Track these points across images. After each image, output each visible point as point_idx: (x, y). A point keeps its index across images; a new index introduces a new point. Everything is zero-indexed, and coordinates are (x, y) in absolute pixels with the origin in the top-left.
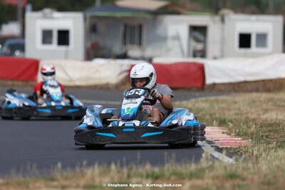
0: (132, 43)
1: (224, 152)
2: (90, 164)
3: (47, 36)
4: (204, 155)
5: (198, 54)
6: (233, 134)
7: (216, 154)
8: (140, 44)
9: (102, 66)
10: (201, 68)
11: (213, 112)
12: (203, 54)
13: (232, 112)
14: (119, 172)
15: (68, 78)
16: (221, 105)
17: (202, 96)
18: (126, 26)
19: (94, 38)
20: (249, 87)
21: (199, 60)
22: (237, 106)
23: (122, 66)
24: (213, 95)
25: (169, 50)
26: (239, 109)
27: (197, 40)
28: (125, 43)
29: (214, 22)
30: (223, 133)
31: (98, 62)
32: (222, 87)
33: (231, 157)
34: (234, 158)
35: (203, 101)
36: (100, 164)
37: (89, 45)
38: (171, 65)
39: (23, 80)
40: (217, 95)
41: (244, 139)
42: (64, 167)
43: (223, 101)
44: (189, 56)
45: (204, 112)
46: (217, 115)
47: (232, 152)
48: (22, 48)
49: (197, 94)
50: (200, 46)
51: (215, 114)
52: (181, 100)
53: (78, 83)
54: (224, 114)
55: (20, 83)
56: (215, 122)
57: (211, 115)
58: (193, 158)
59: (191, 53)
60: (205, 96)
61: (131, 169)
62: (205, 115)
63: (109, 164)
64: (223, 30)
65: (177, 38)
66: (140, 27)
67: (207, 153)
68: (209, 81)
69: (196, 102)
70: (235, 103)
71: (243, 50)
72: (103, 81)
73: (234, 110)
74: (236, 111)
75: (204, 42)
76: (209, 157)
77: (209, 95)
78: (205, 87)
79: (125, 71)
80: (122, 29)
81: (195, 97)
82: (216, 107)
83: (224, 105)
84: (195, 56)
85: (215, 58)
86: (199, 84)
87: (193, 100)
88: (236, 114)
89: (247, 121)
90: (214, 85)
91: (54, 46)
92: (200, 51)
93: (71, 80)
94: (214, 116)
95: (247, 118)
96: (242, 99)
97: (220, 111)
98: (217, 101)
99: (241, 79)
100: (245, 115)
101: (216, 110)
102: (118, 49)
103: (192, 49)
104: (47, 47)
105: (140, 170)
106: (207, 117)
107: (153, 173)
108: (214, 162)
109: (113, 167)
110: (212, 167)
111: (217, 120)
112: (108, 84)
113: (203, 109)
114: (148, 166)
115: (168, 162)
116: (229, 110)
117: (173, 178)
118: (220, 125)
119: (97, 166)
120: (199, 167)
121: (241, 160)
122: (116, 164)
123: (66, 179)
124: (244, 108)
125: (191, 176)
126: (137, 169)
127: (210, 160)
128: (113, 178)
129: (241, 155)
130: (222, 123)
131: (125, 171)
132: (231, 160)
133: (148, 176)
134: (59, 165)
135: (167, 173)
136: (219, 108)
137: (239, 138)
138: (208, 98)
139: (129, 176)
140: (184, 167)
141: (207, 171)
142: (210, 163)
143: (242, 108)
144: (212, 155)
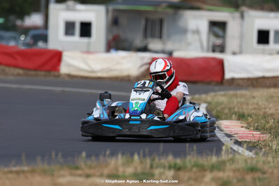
0: (153, 36)
1: (245, 146)
2: (113, 154)
3: (69, 28)
4: (224, 148)
5: (217, 49)
6: (252, 128)
7: (236, 147)
8: (161, 37)
9: (124, 58)
10: (221, 63)
11: (232, 106)
12: (222, 49)
13: (250, 107)
14: (141, 162)
15: (89, 69)
16: (239, 99)
17: (220, 90)
18: (147, 20)
19: (116, 31)
20: (268, 82)
21: (218, 55)
22: (255, 101)
23: (143, 58)
24: (232, 89)
25: (189, 44)
26: (258, 104)
27: (217, 36)
28: (145, 36)
29: (234, 18)
30: (242, 127)
32: (241, 82)
33: (251, 151)
34: (253, 152)
35: (223, 95)
36: (123, 154)
37: (111, 37)
38: (191, 60)
39: (46, 70)
40: (236, 89)
41: (262, 134)
42: (89, 156)
43: (242, 96)
44: (208, 51)
45: (223, 106)
46: (236, 109)
48: (45, 38)
49: (216, 88)
50: (219, 42)
51: (234, 108)
52: (200, 94)
53: (99, 75)
54: (242, 108)
55: (43, 73)
56: (234, 116)
57: (230, 109)
58: (214, 151)
59: (211, 48)
60: (224, 90)
61: (153, 160)
62: (223, 109)
63: (132, 155)
64: (242, 26)
65: (197, 32)
66: (161, 22)
67: (227, 146)
68: (228, 75)
69: (215, 96)
70: (254, 97)
71: (262, 47)
72: (125, 73)
73: (253, 104)
74: (255, 106)
75: (224, 37)
76: (230, 151)
77: (228, 90)
78: (224, 81)
79: (146, 64)
80: (143, 22)
81: (214, 91)
82: (235, 100)
83: (243, 100)
84: (214, 51)
85: (234, 53)
86: (218, 79)
87: (212, 94)
88: (254, 109)
89: (265, 116)
90: (233, 80)
91: (76, 38)
92: (219, 46)
93: (93, 72)
94: (232, 110)
95: (265, 113)
96: (260, 94)
97: (239, 105)
98: (236, 96)
99: (259, 74)
100: (263, 110)
101: (235, 103)
102: (139, 42)
103: (211, 44)
104: (70, 39)
105: (163, 161)
106: (226, 111)
107: (175, 164)
108: (234, 155)
109: (136, 157)
110: (232, 160)
111: (236, 114)
112: (129, 76)
113: (222, 103)
114: (170, 158)
115: (190, 154)
116: (247, 104)
117: (195, 169)
118: (239, 119)
119: (120, 156)
120: (220, 159)
121: (261, 154)
122: (139, 154)
123: (90, 167)
124: (262, 103)
125: (213, 168)
126: (159, 160)
127: (231, 153)
128: (136, 168)
129: (261, 149)
130: (241, 117)
131: (148, 161)
132: (251, 154)
133: (170, 168)
134: (84, 154)
135: (189, 165)
136: (238, 103)
137: (258, 133)
138: (226, 92)
139: (152, 167)
140: (205, 159)
141: (228, 164)
142: (231, 156)
143: (260, 104)
144: (232, 148)
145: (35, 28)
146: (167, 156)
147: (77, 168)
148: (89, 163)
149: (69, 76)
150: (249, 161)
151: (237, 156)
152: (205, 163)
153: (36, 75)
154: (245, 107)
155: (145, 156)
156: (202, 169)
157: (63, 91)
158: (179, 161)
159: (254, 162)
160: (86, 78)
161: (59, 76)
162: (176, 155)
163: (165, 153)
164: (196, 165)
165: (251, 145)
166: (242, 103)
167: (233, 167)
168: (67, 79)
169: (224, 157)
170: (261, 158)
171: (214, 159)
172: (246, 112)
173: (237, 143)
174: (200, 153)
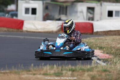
0: (63, 14)
1: (102, 60)
2: (45, 65)
3: (27, 11)
4: (93, 62)
6: (105, 53)
7: (98, 61)
8: (66, 14)
9: (50, 23)
10: (92, 25)
11: (97, 44)
12: (92, 19)
13: (105, 44)
14: (57, 68)
15: (35, 28)
16: (100, 41)
17: (92, 37)
19: (47, 12)
20: (112, 33)
21: (91, 22)
22: (107, 41)
23: (59, 23)
24: (97, 36)
25: (78, 17)
26: (108, 43)
27: (91, 13)
28: (60, 14)
29: (97, 6)
30: (101, 52)
31: (48, 22)
32: (100, 33)
33: (105, 63)
34: (106, 63)
35: (92, 39)
36: (49, 65)
37: (45, 14)
39: (17, 29)
40: (99, 36)
41: (110, 55)
42: (34, 66)
43: (101, 39)
44: (87, 20)
45: (93, 44)
46: (99, 45)
47: (105, 61)
48: (16, 15)
50: (91, 16)
51: (98, 44)
52: (83, 38)
53: (40, 31)
55: (15, 30)
56: (97, 48)
57: (96, 45)
58: (89, 63)
60: (93, 37)
61: (62, 67)
63: (53, 65)
64: (101, 9)
65: (82, 12)
68: (95, 30)
69: (90, 39)
70: (106, 40)
71: (109, 18)
72: (51, 30)
73: (106, 43)
74: (107, 43)
75: (93, 14)
76: (96, 63)
77: (95, 37)
78: (94, 33)
79: (60, 26)
81: (89, 37)
82: (98, 41)
83: (101, 41)
84: (89, 20)
85: (98, 21)
86: (91, 32)
87: (88, 38)
88: (106, 45)
89: (111, 48)
90: (97, 32)
91: (30, 15)
92: (91, 18)
93: (37, 29)
94: (97, 45)
95: (111, 46)
96: (109, 39)
97: (100, 43)
98: (99, 39)
100: (110, 45)
101: (98, 42)
102: (57, 17)
103: (88, 17)
104: (27, 15)
105: (67, 68)
106: (94, 46)
107: (72, 69)
108: (97, 65)
109: (55, 66)
110: (96, 67)
111: (98, 47)
112: (52, 31)
113: (92, 42)
114: (70, 66)
115: (78, 64)
116: (104, 43)
117: (80, 71)
118: (99, 49)
119: (48, 66)
120: (91, 67)
121: (109, 64)
122: (56, 65)
123: (35, 71)
124: (110, 42)
125: (88, 70)
126: (65, 67)
127: (96, 64)
128: (55, 71)
129: (109, 62)
130: (101, 48)
131: (60, 68)
132: (104, 64)
133: (70, 70)
134: (32, 65)
135: (78, 69)
136: (99, 42)
137: (108, 55)
138: (94, 38)
139: (62, 70)
140: (85, 67)
141: (94, 68)
142: (96, 65)
143: (109, 42)
144: (96, 62)
145: (12, 11)
146: (68, 65)
147: (30, 71)
148: (35, 69)
149: (27, 31)
150: (104, 67)
151: (99, 65)
152: (85, 68)
153: (13, 31)
154: (102, 44)
155: (59, 65)
156: (84, 71)
157: (24, 38)
158: (73, 68)
159: (106, 67)
160: (34, 32)
161: (22, 31)
162: (72, 65)
163: (68, 64)
164: (81, 69)
165: (105, 60)
166: (101, 42)
167: (97, 70)
168: (26, 33)
169: (93, 65)
170: (109, 66)
171: (89, 67)
172: (103, 46)
173: (99, 59)
174: (82, 64)
